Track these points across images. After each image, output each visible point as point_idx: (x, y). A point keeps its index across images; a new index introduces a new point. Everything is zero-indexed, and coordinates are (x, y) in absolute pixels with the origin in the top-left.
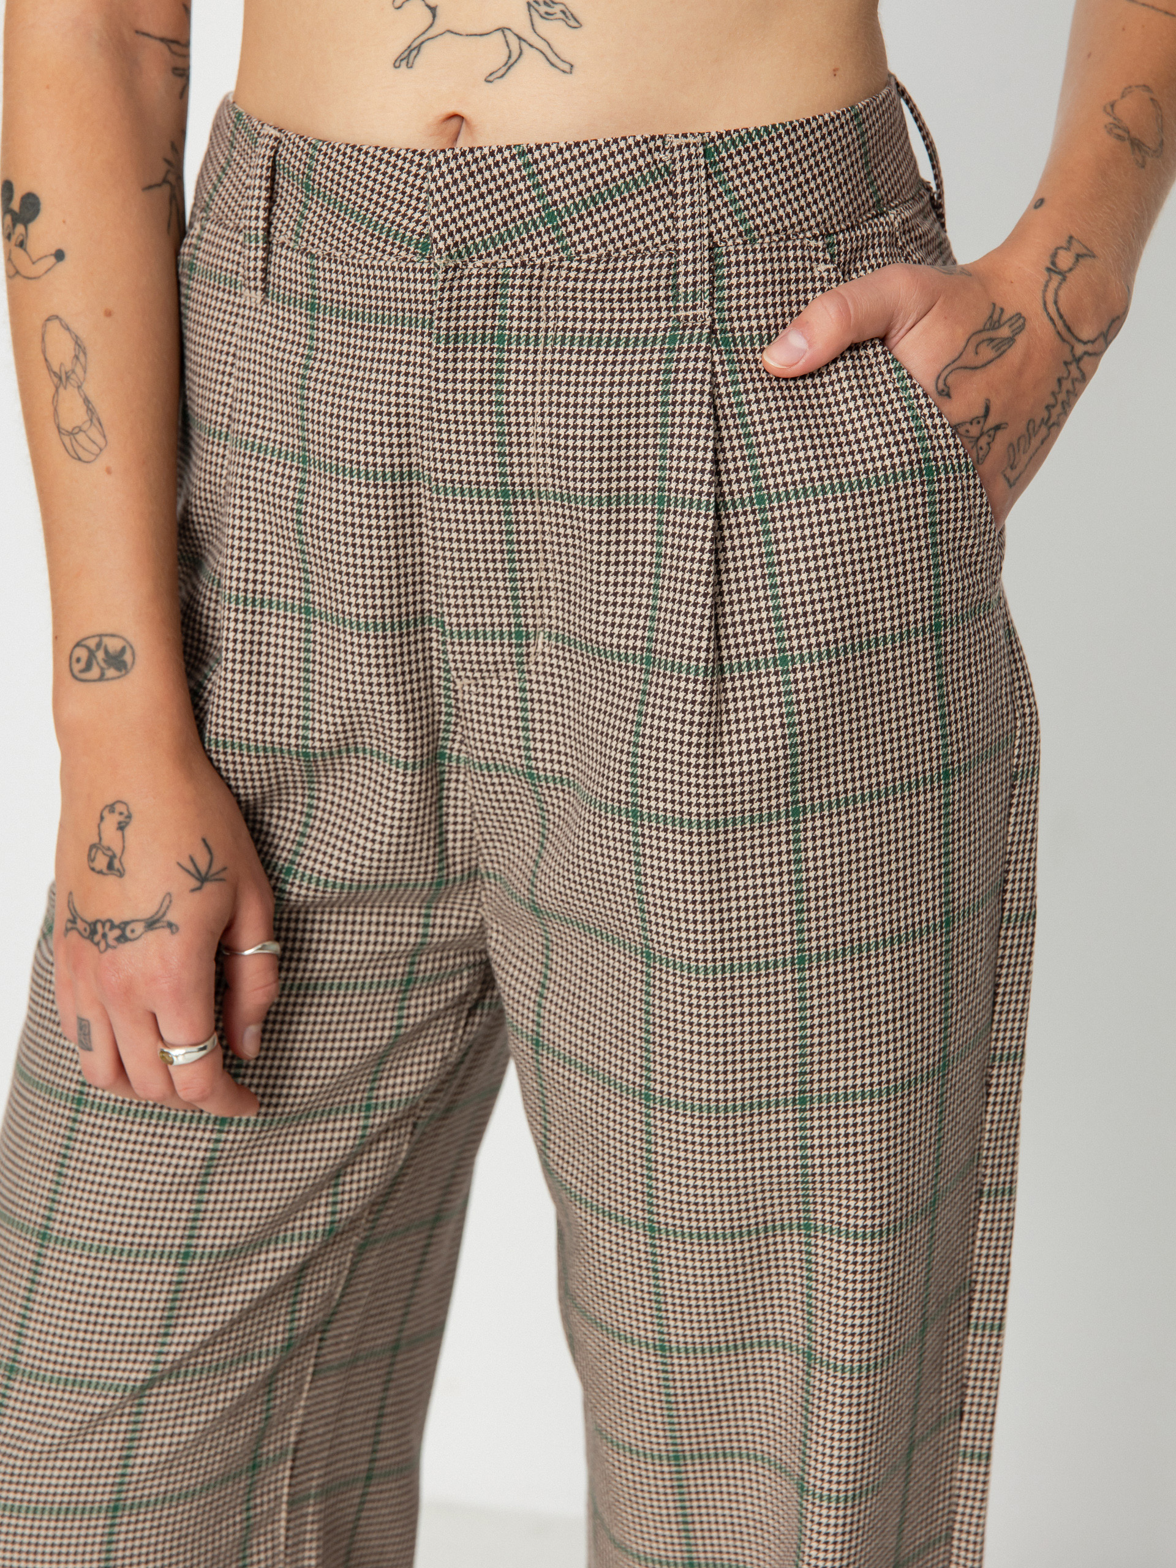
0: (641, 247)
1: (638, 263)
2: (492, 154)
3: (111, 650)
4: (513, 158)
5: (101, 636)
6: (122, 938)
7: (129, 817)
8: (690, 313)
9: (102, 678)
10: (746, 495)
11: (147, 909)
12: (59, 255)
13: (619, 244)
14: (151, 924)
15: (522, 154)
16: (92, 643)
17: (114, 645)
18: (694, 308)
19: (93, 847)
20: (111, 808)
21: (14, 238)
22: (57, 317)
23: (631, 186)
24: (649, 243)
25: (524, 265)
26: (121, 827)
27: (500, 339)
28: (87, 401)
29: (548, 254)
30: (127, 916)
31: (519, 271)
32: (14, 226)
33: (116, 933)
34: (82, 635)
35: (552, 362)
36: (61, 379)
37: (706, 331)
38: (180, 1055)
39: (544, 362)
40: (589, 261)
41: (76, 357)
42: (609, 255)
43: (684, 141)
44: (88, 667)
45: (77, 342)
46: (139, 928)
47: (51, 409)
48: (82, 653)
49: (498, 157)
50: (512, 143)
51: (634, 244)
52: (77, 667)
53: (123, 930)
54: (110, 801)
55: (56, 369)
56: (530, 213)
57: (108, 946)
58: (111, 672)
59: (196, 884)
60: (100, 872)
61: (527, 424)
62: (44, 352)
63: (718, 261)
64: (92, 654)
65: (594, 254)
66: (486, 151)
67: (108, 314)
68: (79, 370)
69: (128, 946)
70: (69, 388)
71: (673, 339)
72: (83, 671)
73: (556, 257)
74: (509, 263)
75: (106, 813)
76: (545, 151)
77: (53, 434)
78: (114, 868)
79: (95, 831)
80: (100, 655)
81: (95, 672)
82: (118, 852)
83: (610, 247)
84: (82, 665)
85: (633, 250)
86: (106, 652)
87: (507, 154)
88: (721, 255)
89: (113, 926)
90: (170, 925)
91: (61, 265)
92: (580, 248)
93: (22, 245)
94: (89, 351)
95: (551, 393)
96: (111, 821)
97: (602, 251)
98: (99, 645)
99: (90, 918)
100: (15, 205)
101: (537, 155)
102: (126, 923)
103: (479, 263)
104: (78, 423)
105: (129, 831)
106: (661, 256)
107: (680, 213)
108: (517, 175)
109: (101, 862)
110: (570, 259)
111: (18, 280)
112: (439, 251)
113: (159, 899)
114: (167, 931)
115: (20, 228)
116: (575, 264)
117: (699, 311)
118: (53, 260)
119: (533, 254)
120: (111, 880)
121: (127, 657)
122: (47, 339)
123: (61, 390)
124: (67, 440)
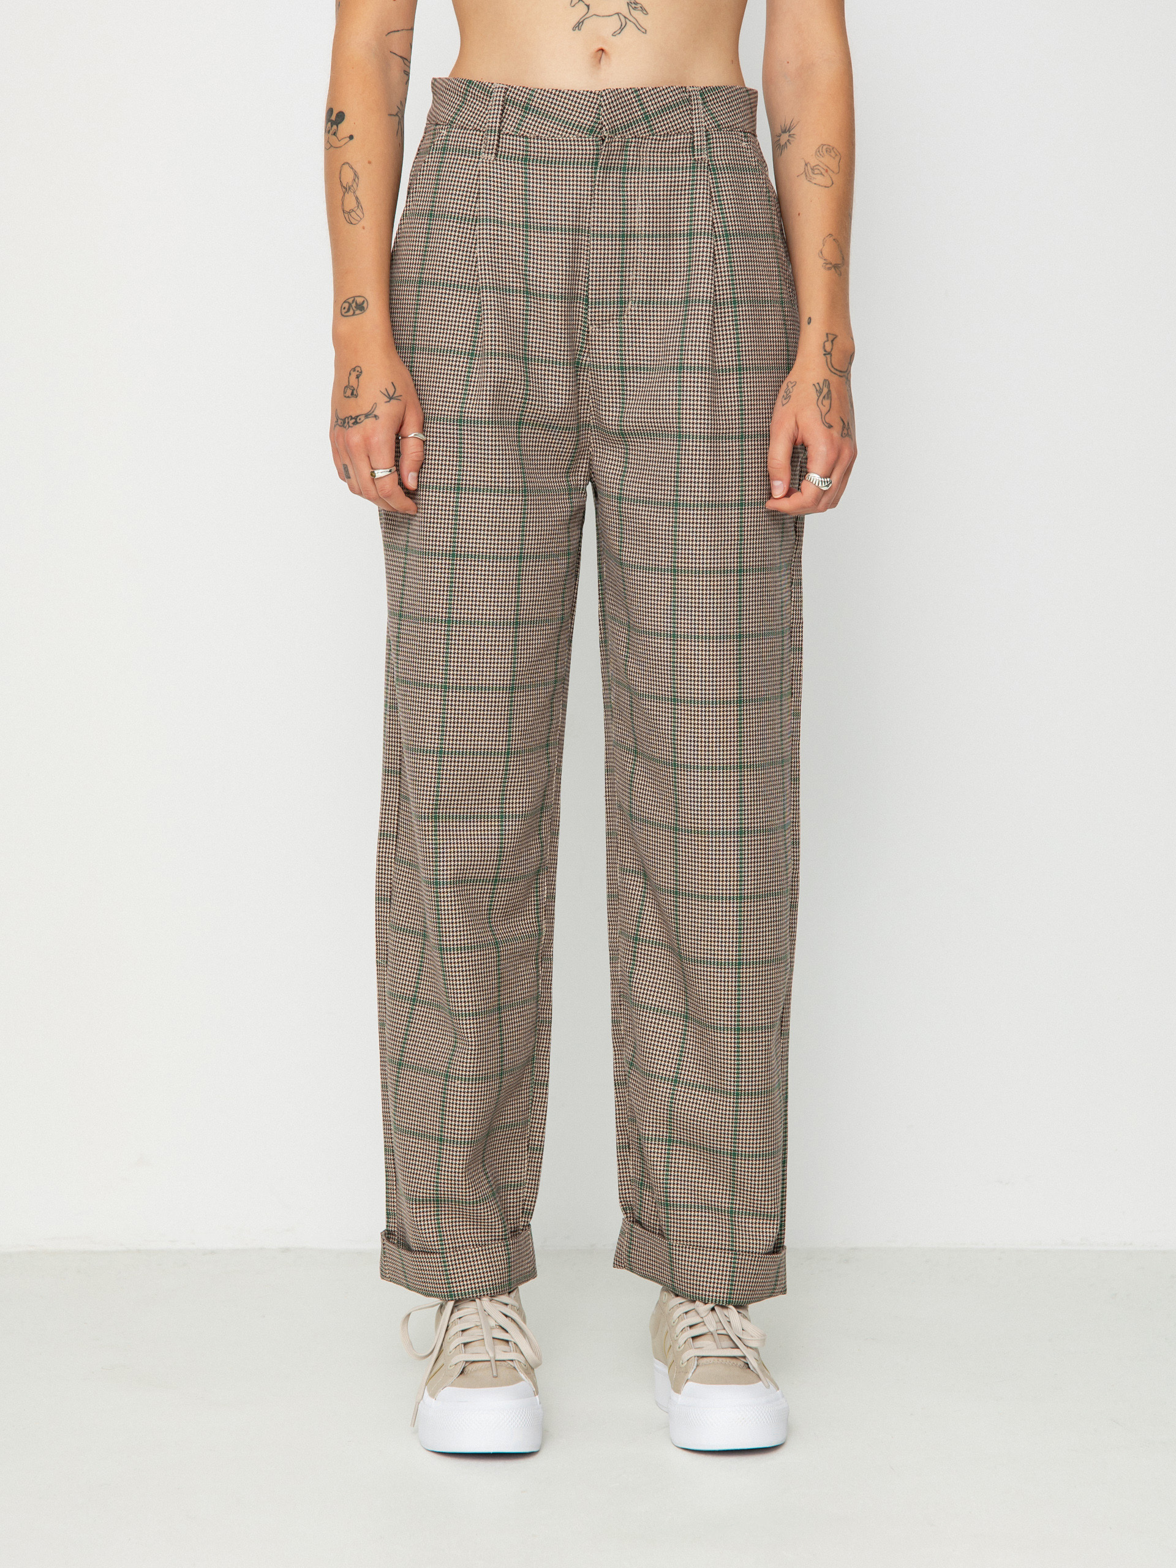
0: (680, 130)
1: (679, 137)
2: (625, 91)
3: (358, 302)
4: (632, 93)
5: (354, 297)
6: (356, 423)
7: (361, 372)
8: (700, 157)
9: (354, 314)
10: (721, 233)
11: (366, 410)
12: (351, 137)
13: (672, 129)
14: (367, 416)
15: (636, 91)
16: (351, 301)
17: (359, 300)
18: (701, 155)
19: (346, 387)
20: (354, 369)
21: (331, 132)
22: (348, 163)
23: (675, 106)
24: (683, 129)
25: (636, 137)
26: (358, 377)
27: (624, 169)
28: (357, 198)
29: (645, 133)
30: (358, 413)
31: (634, 140)
32: (332, 126)
33: (353, 421)
34: (347, 297)
35: (646, 178)
36: (346, 189)
37: (706, 165)
38: (379, 474)
39: (642, 178)
40: (660, 136)
41: (354, 180)
42: (668, 133)
43: (693, 89)
44: (349, 310)
45: (356, 174)
46: (362, 418)
47: (341, 202)
48: (346, 305)
49: (627, 92)
50: (632, 87)
51: (677, 129)
52: (344, 311)
53: (356, 419)
54: (353, 367)
55: (345, 185)
56: (638, 116)
57: (349, 426)
58: (358, 312)
59: (388, 400)
60: (348, 397)
61: (635, 204)
62: (340, 178)
63: (709, 137)
64: (350, 305)
65: (662, 133)
66: (622, 90)
67: (370, 162)
68: (355, 185)
69: (357, 426)
70: (350, 193)
71: (694, 168)
72: (346, 312)
73: (648, 134)
74: (630, 137)
75: (352, 372)
76: (644, 90)
77: (341, 213)
78: (354, 394)
79: (347, 381)
80: (354, 305)
81: (351, 312)
82: (356, 388)
83: (668, 130)
84: (346, 310)
85: (677, 132)
86: (356, 303)
87: (630, 91)
88: (709, 135)
89: (352, 418)
90: (376, 416)
91: (351, 141)
92: (657, 130)
93: (335, 134)
94: (360, 177)
95: (645, 191)
96: (354, 374)
97: (665, 132)
98: (353, 301)
99: (343, 418)
100: (333, 118)
101: (641, 92)
102: (357, 416)
103: (619, 136)
104: (352, 208)
105: (361, 378)
106: (687, 134)
107: (694, 117)
108: (634, 100)
109: (349, 392)
110: (653, 135)
111: (332, 149)
112: (606, 130)
113: (371, 406)
114: (374, 419)
115: (335, 127)
116: (655, 137)
117: (703, 156)
118: (348, 139)
119: (639, 133)
120: (353, 399)
121: (365, 305)
122: (342, 173)
123: (346, 194)
124: (346, 215)
